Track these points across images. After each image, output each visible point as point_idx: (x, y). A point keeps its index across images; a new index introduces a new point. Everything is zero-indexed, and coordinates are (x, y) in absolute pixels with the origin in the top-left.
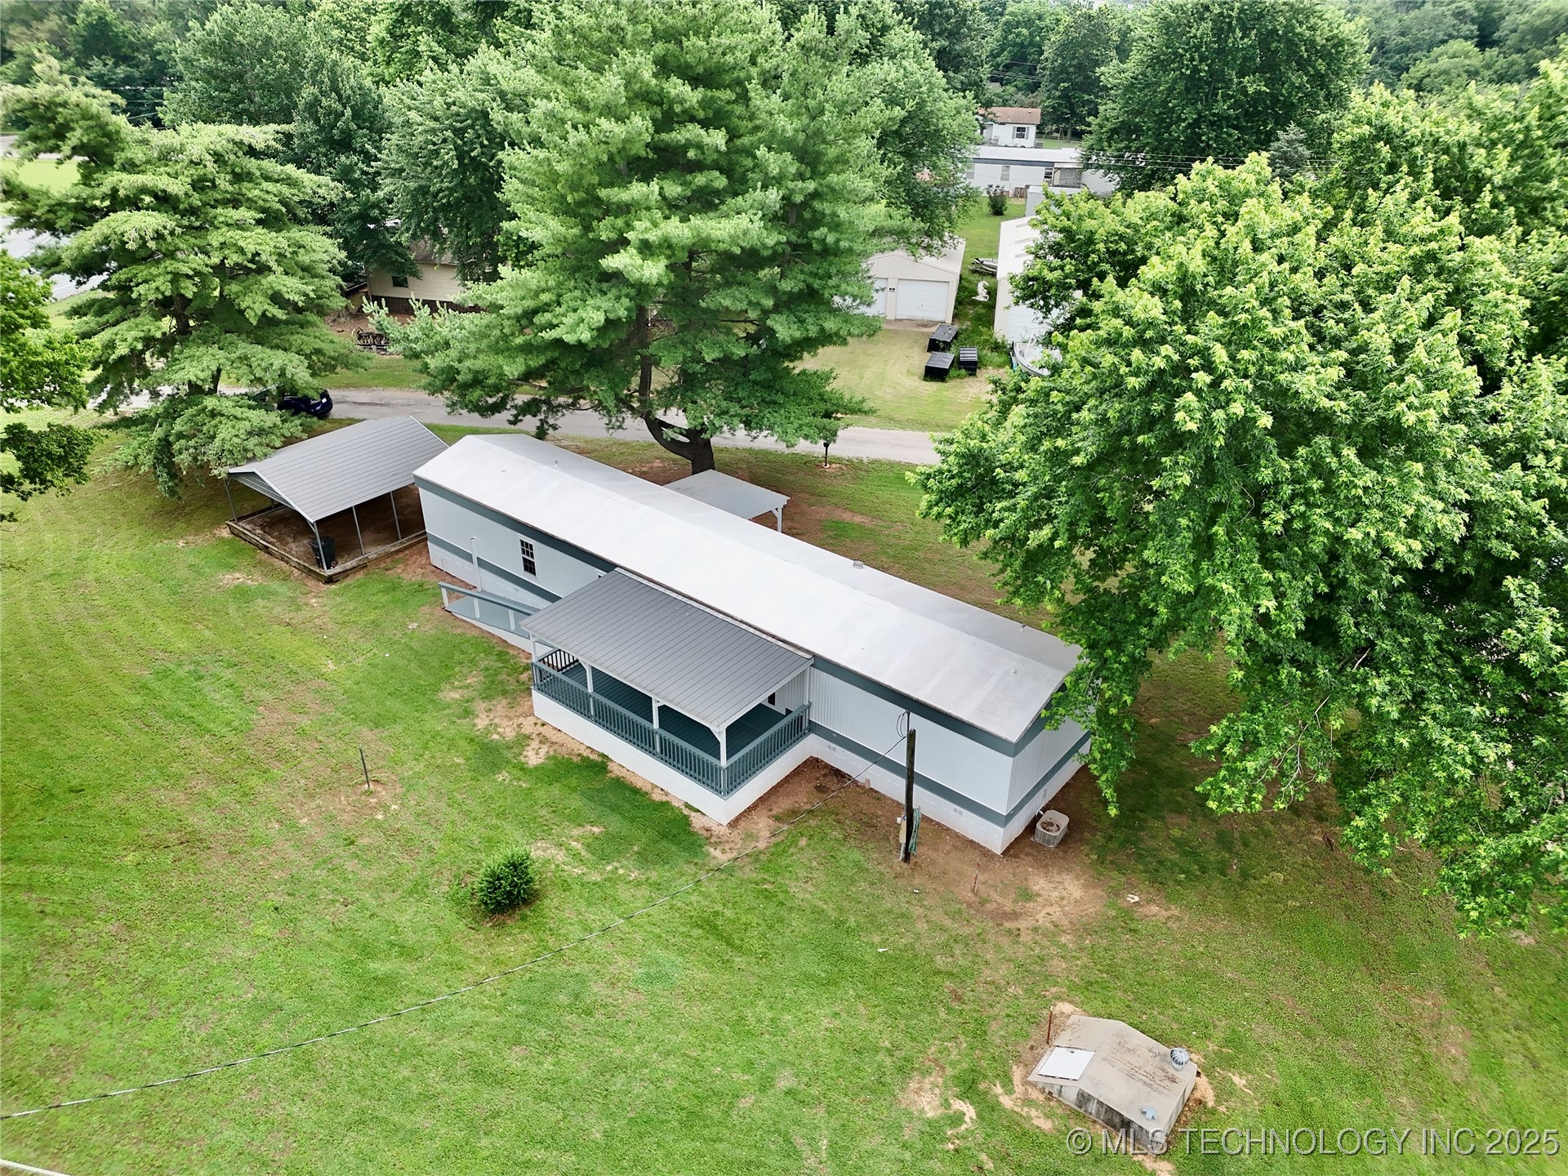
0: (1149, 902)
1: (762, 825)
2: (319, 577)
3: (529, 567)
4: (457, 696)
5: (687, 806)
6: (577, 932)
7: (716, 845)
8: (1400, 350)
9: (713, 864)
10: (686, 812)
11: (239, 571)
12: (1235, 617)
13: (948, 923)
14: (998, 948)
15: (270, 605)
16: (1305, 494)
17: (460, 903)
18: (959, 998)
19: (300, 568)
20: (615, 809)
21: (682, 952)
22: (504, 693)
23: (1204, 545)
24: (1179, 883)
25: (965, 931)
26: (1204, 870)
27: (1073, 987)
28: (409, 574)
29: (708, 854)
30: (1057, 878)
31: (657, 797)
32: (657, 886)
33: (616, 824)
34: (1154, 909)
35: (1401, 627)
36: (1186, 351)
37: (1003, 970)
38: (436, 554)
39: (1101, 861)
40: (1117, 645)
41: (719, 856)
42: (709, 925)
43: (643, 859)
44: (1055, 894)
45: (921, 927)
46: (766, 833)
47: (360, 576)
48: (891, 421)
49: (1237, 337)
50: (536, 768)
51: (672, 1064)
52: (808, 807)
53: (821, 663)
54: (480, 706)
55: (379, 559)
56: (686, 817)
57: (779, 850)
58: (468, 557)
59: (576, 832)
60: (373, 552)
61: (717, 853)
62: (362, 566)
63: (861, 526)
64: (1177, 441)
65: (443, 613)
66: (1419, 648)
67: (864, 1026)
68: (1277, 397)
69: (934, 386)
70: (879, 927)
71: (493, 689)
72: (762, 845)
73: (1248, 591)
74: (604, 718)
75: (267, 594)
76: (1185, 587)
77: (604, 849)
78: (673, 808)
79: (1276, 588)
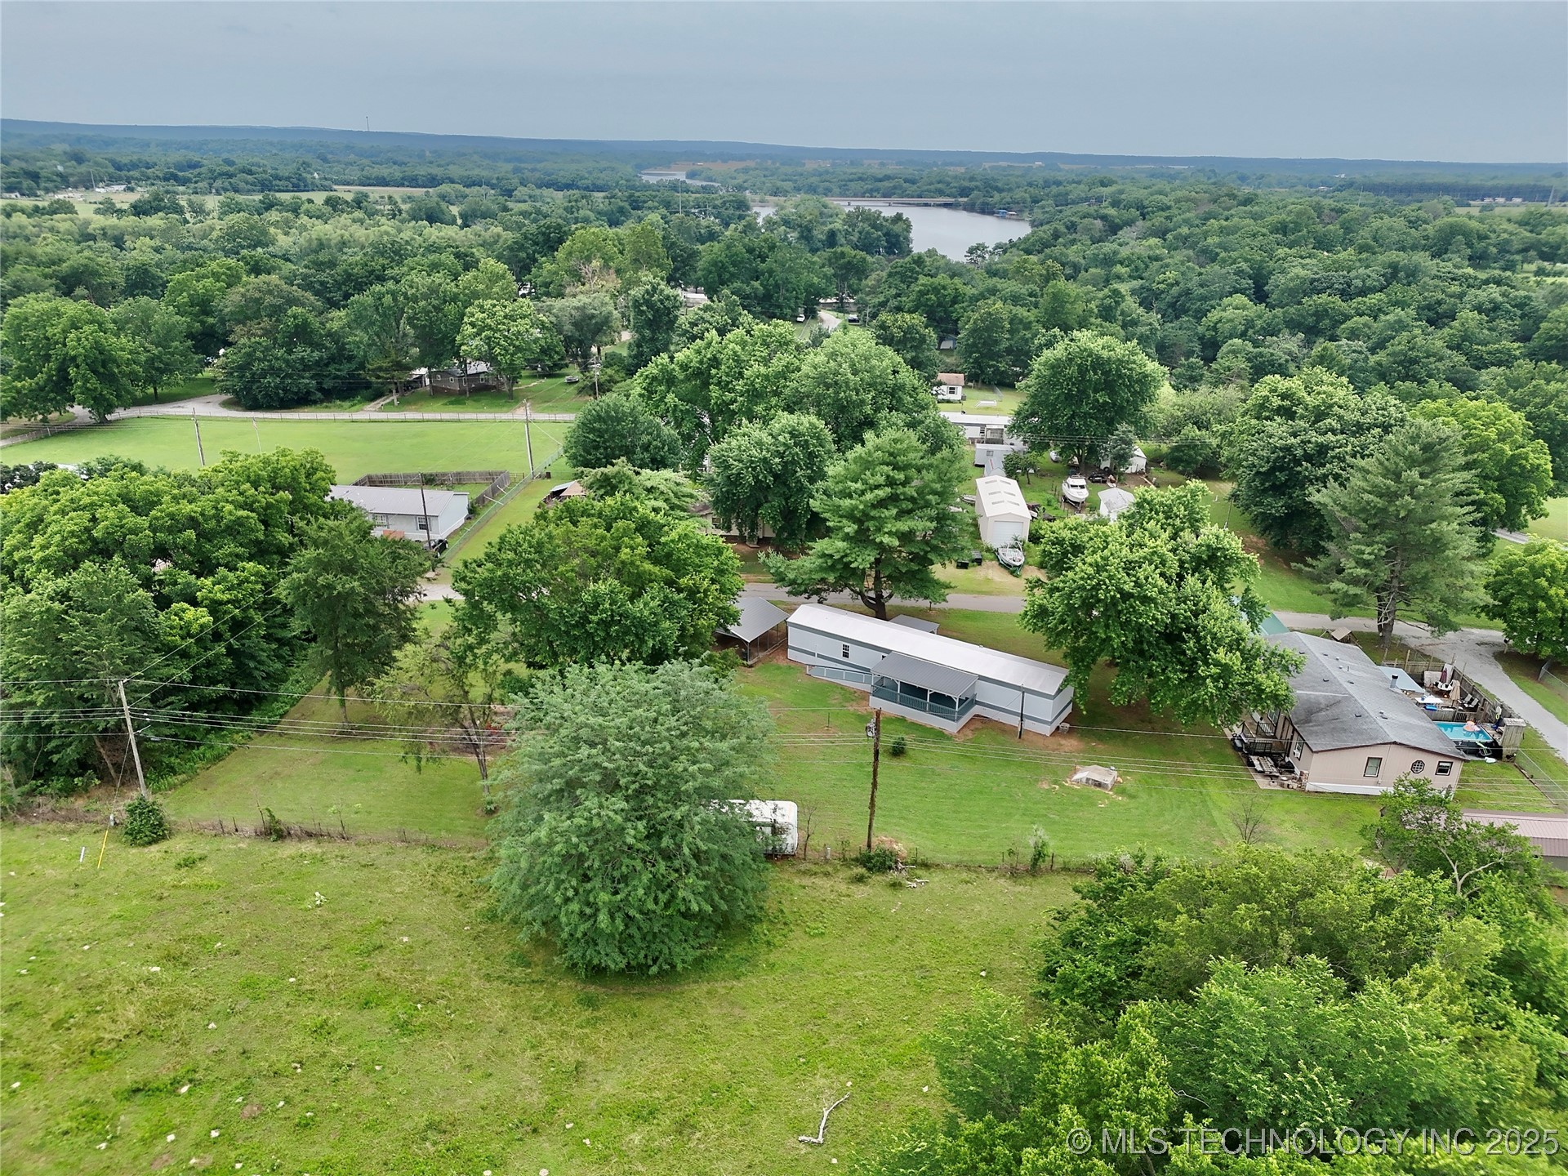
0: (1099, 745)
1: (969, 731)
2: (745, 665)
3: (846, 655)
4: (834, 702)
5: (942, 727)
6: (921, 759)
7: (954, 738)
8: (1146, 578)
9: (957, 742)
10: (941, 730)
12: (1116, 643)
13: (1038, 752)
14: (1055, 756)
16: (1129, 612)
18: (1047, 767)
21: (959, 762)
23: (1107, 626)
24: (1107, 740)
25: (1044, 753)
26: (1114, 735)
27: (1079, 760)
28: (782, 663)
29: (952, 741)
30: (1067, 739)
31: (929, 727)
32: (942, 748)
33: (920, 734)
35: (1161, 649)
36: (1099, 581)
37: (1058, 760)
38: (791, 654)
39: (1081, 735)
40: (1083, 661)
41: (958, 740)
42: (963, 756)
43: (935, 742)
44: (1069, 744)
45: (1030, 753)
46: (971, 733)
47: (761, 664)
48: (966, 592)
49: (1110, 578)
52: (981, 728)
53: (981, 678)
54: (847, 704)
55: (764, 658)
57: (977, 738)
58: (813, 654)
59: (907, 737)
60: (761, 655)
62: (760, 661)
64: (1099, 601)
65: (807, 676)
66: (1166, 655)
67: (1021, 774)
68: (1120, 591)
69: (963, 571)
71: (848, 700)
72: (970, 737)
73: (1119, 636)
74: (903, 702)
76: (1104, 636)
77: (919, 740)
78: (936, 728)
79: (1125, 635)
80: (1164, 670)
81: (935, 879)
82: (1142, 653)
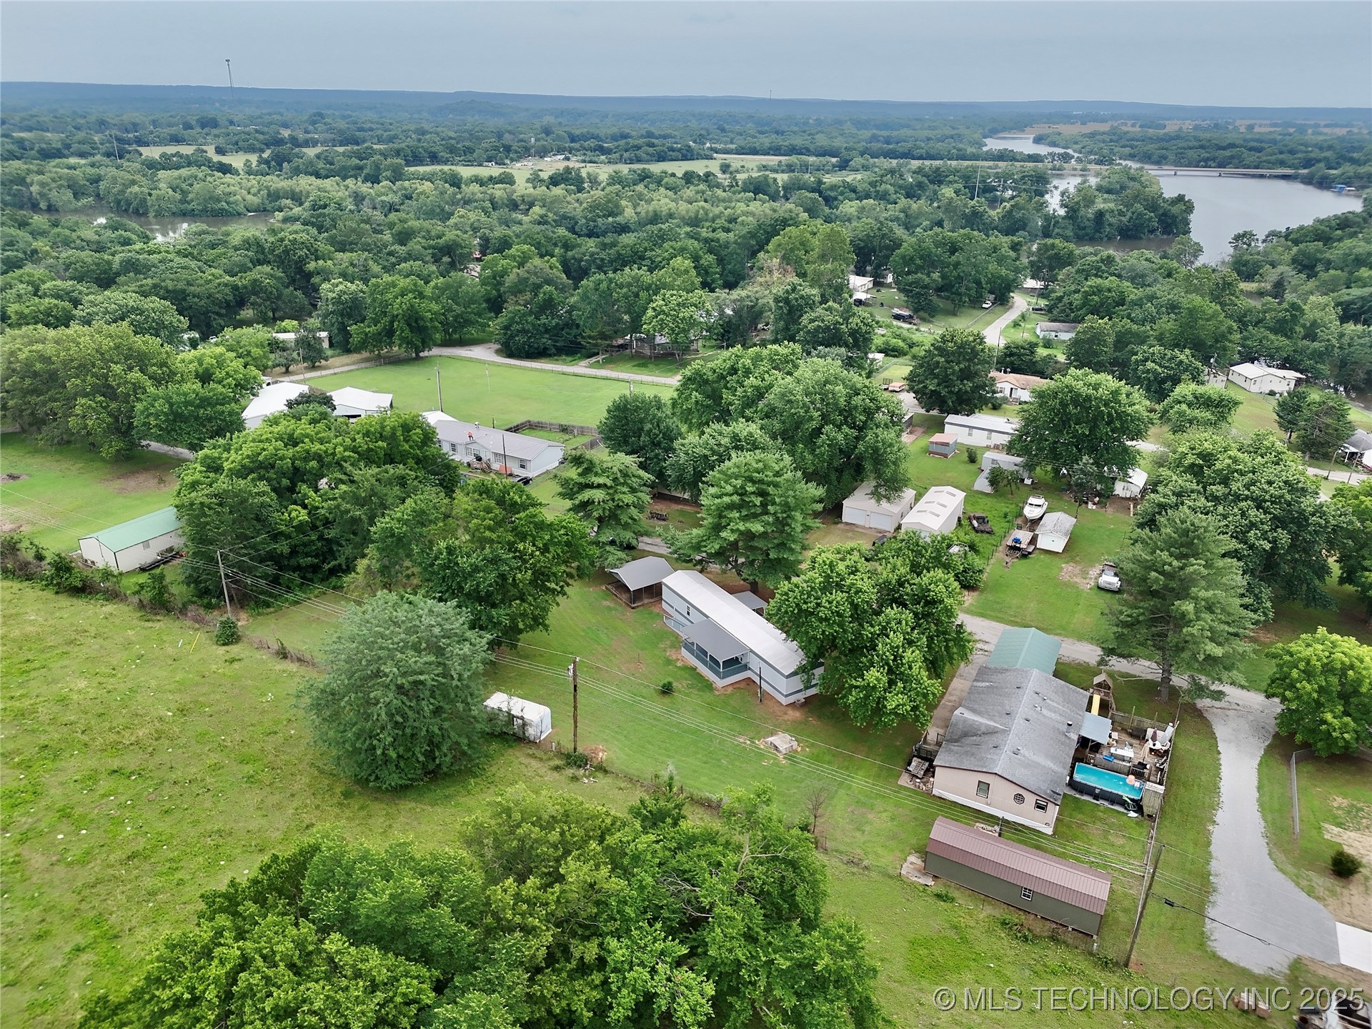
0: (814, 720)
2: (630, 607)
3: (688, 614)
4: (663, 646)
5: (711, 680)
6: (680, 701)
7: (717, 690)
9: (715, 694)
11: (607, 600)
13: (763, 715)
14: (772, 720)
15: (617, 613)
17: (656, 690)
19: (626, 604)
20: (697, 679)
21: (702, 708)
22: (675, 647)
24: (824, 719)
25: (767, 717)
26: (833, 717)
27: (784, 729)
28: (656, 610)
30: (795, 712)
31: (705, 677)
32: (701, 696)
33: (696, 682)
37: (770, 724)
38: (664, 605)
39: (807, 710)
42: (710, 705)
43: (699, 690)
44: (791, 714)
45: (757, 714)
47: (642, 609)
50: (679, 667)
52: (742, 687)
53: (752, 651)
54: (668, 649)
55: (648, 605)
56: (712, 684)
57: (732, 693)
58: (674, 608)
59: (685, 681)
60: (646, 601)
62: (644, 606)
65: (663, 623)
67: (735, 726)
70: (747, 712)
72: (727, 692)
74: (698, 657)
75: (615, 609)
77: (691, 686)
81: (603, 781)
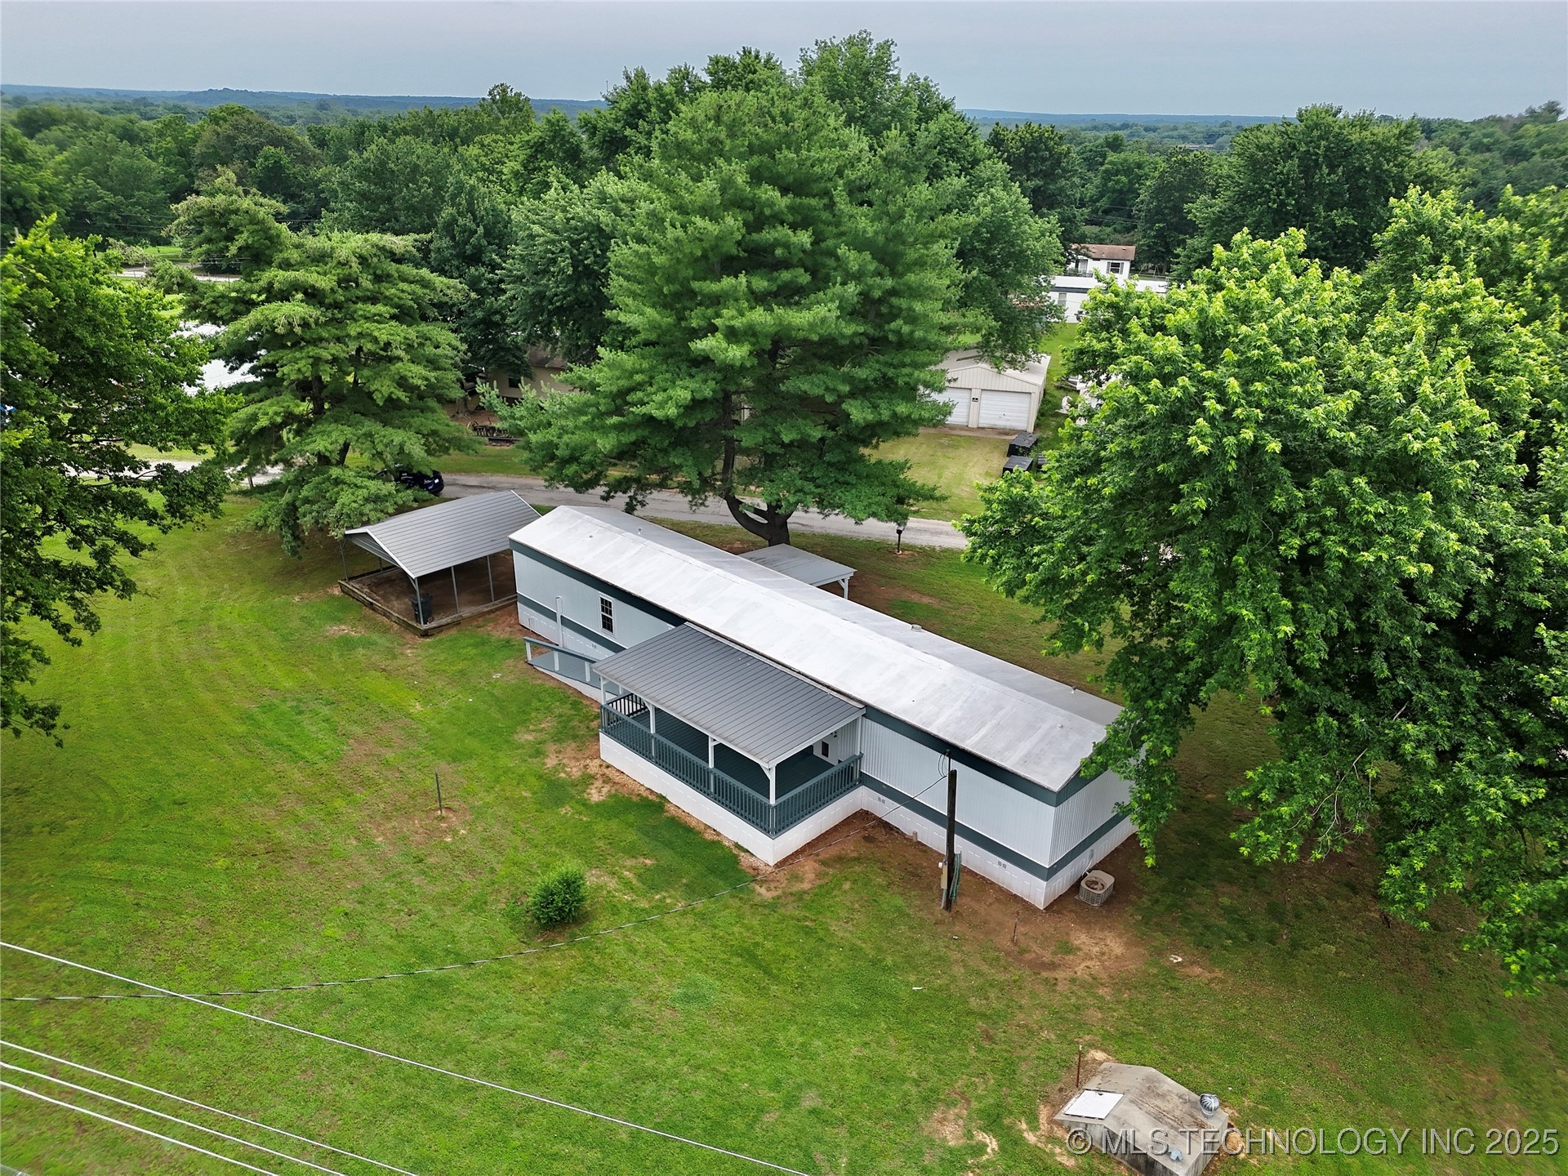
0: (1192, 963)
1: (808, 867)
2: (415, 631)
4: (530, 738)
5: (737, 846)
6: (621, 952)
7: (762, 883)
9: (757, 900)
10: (735, 851)
11: (345, 623)
12: (1253, 644)
13: (985, 968)
14: (1033, 995)
15: (369, 653)
16: (1320, 523)
17: (515, 919)
18: (990, 1038)
19: (400, 622)
20: (668, 844)
21: (720, 977)
22: (575, 737)
23: (1226, 577)
24: (1225, 948)
25: (1001, 977)
26: (1252, 938)
27: (1107, 1036)
28: (498, 632)
29: (753, 891)
30: (1100, 935)
31: (709, 836)
32: (702, 916)
33: (667, 857)
34: (1198, 970)
35: (1440, 680)
36: (1203, 385)
37: (1037, 1015)
38: (525, 614)
39: (1146, 922)
40: (1156, 693)
41: (763, 892)
42: (749, 955)
43: (691, 890)
44: (1096, 949)
45: (958, 970)
46: (811, 876)
47: (453, 632)
50: (598, 805)
51: (701, 1077)
52: (855, 854)
54: (551, 747)
55: (472, 618)
56: (736, 856)
57: (823, 891)
59: (629, 863)
60: (466, 612)
61: (763, 891)
62: (456, 623)
63: (928, 607)
64: (1195, 467)
65: (525, 666)
66: (1458, 702)
67: (892, 1056)
68: (1287, 429)
70: (914, 968)
71: (564, 734)
72: (806, 886)
73: (1268, 619)
74: (665, 761)
75: (368, 644)
77: (652, 881)
78: (723, 847)
79: (1296, 616)
80: (1446, 758)
82: (1365, 687)
